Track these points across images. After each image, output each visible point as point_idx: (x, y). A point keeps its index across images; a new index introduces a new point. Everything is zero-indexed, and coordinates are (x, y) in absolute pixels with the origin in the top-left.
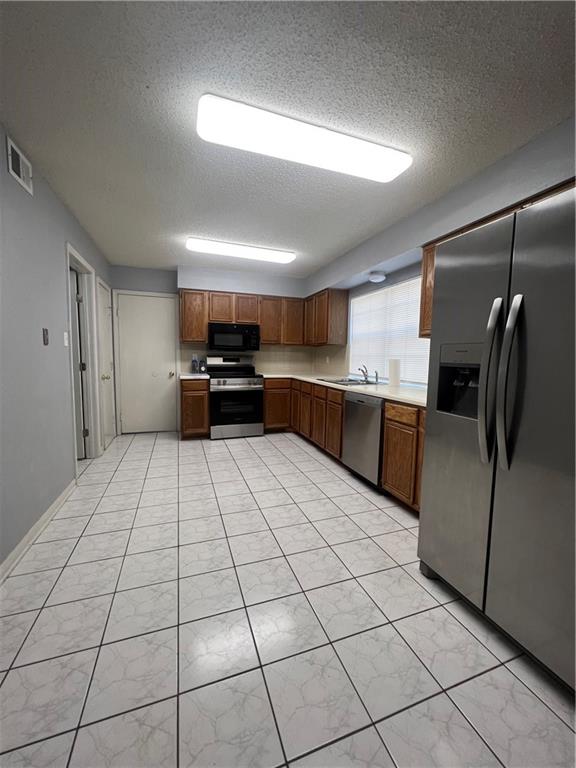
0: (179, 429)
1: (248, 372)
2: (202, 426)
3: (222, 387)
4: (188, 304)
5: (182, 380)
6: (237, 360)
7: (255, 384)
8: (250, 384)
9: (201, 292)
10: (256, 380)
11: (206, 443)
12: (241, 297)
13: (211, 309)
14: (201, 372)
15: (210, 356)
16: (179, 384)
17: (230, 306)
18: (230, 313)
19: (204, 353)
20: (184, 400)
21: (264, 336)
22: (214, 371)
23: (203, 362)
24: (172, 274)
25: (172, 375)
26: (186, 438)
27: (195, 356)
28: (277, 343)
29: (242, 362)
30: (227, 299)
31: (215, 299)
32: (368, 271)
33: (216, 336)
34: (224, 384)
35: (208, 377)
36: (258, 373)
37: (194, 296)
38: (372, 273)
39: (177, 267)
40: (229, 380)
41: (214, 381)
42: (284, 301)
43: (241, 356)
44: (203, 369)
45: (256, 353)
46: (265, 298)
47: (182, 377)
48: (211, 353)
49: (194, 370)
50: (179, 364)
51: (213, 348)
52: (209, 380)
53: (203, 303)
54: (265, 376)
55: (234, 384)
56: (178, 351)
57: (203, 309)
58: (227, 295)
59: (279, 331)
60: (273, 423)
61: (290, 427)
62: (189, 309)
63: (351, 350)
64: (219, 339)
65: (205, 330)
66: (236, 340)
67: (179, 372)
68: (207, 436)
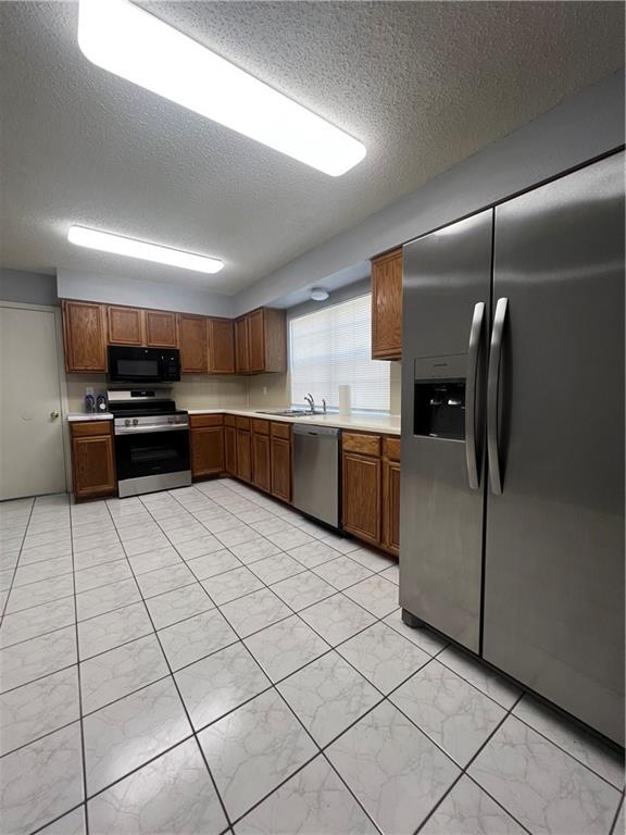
0: (70, 489)
1: (167, 408)
2: (106, 482)
3: (132, 429)
4: (75, 321)
5: (71, 423)
6: (152, 394)
7: (177, 423)
8: (171, 423)
9: (95, 306)
10: (178, 417)
11: (112, 503)
12: (152, 314)
13: (111, 328)
14: (100, 411)
15: (111, 390)
16: (66, 426)
17: (137, 325)
18: (139, 333)
19: (103, 386)
20: (75, 448)
21: (185, 363)
22: (118, 409)
23: (102, 397)
24: (50, 280)
25: (54, 417)
26: (80, 500)
27: (90, 390)
28: (202, 372)
29: (158, 397)
30: (134, 315)
31: (117, 315)
32: (310, 286)
33: (121, 364)
34: (135, 424)
35: (111, 416)
36: (179, 408)
37: (84, 310)
38: (314, 289)
39: (55, 269)
40: (141, 420)
41: (118, 421)
42: (209, 322)
43: (157, 389)
44: (103, 406)
45: (176, 385)
46: (185, 316)
47: (71, 419)
48: (113, 386)
49: (88, 408)
50: (65, 402)
51: (115, 378)
52: (112, 421)
53: (98, 320)
54: (190, 412)
55: (148, 424)
56: (64, 384)
57: (99, 330)
58: (134, 310)
59: (204, 356)
60: (203, 469)
61: (226, 471)
62: (78, 327)
63: (292, 377)
64: (124, 367)
65: (103, 355)
66: (149, 368)
67: (66, 411)
68: (114, 494)
